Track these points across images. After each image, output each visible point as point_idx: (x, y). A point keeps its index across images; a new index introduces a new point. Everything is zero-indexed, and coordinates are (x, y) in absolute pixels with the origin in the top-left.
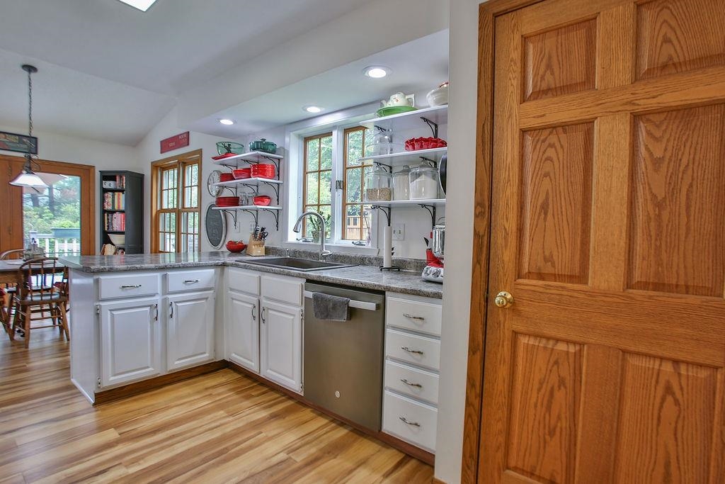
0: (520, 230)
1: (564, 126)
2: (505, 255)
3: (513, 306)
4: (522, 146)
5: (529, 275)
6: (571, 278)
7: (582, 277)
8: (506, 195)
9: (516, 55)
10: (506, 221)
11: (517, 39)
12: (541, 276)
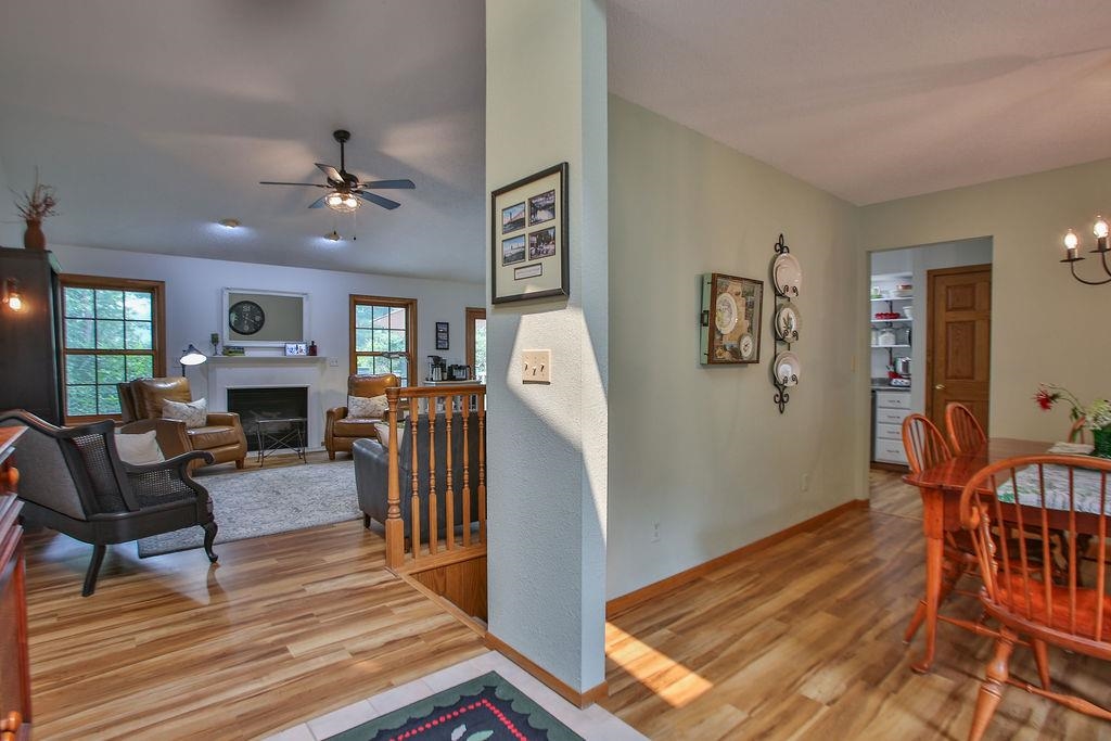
0: (947, 361)
1: (964, 322)
2: (940, 371)
3: (945, 391)
4: (947, 329)
5: (952, 378)
6: (968, 378)
7: (971, 377)
8: (940, 348)
9: (944, 293)
10: (940, 357)
11: (943, 287)
12: (956, 378)
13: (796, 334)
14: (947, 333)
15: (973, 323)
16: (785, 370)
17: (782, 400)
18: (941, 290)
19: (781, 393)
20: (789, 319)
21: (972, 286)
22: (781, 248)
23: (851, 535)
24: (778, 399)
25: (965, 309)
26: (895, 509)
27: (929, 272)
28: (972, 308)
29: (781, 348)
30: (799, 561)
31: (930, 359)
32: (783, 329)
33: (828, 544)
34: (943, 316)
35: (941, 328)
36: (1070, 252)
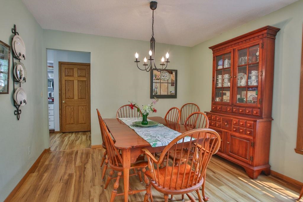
0: (66, 93)
1: (70, 80)
2: (64, 96)
3: (65, 103)
5: (67, 98)
6: (72, 98)
7: (73, 98)
8: (64, 88)
10: (64, 92)
11: (64, 68)
12: (69, 99)
13: (24, 79)
14: (65, 83)
15: (73, 81)
16: (20, 97)
17: (18, 113)
18: (63, 69)
19: (18, 109)
20: (21, 71)
21: (73, 69)
22: (15, 32)
23: (53, 166)
24: (16, 113)
25: (70, 76)
26: (60, 149)
27: (59, 62)
28: (73, 76)
29: (16, 86)
30: (39, 192)
31: (60, 93)
32: (19, 76)
33: (46, 175)
34: (64, 78)
35: (63, 82)
36: (137, 59)
